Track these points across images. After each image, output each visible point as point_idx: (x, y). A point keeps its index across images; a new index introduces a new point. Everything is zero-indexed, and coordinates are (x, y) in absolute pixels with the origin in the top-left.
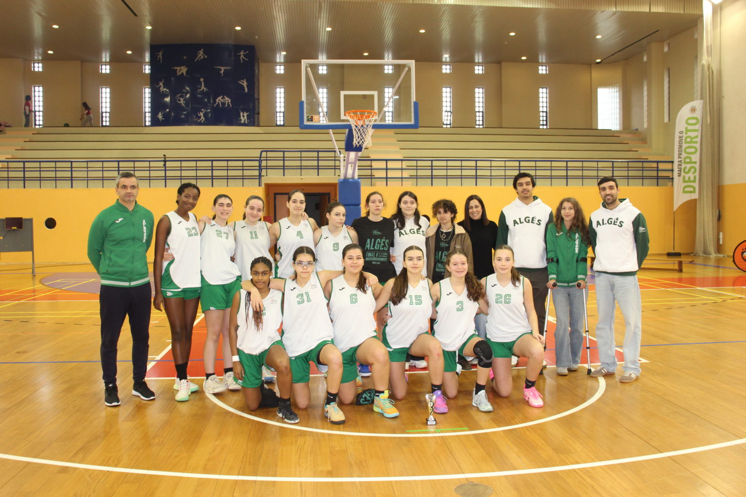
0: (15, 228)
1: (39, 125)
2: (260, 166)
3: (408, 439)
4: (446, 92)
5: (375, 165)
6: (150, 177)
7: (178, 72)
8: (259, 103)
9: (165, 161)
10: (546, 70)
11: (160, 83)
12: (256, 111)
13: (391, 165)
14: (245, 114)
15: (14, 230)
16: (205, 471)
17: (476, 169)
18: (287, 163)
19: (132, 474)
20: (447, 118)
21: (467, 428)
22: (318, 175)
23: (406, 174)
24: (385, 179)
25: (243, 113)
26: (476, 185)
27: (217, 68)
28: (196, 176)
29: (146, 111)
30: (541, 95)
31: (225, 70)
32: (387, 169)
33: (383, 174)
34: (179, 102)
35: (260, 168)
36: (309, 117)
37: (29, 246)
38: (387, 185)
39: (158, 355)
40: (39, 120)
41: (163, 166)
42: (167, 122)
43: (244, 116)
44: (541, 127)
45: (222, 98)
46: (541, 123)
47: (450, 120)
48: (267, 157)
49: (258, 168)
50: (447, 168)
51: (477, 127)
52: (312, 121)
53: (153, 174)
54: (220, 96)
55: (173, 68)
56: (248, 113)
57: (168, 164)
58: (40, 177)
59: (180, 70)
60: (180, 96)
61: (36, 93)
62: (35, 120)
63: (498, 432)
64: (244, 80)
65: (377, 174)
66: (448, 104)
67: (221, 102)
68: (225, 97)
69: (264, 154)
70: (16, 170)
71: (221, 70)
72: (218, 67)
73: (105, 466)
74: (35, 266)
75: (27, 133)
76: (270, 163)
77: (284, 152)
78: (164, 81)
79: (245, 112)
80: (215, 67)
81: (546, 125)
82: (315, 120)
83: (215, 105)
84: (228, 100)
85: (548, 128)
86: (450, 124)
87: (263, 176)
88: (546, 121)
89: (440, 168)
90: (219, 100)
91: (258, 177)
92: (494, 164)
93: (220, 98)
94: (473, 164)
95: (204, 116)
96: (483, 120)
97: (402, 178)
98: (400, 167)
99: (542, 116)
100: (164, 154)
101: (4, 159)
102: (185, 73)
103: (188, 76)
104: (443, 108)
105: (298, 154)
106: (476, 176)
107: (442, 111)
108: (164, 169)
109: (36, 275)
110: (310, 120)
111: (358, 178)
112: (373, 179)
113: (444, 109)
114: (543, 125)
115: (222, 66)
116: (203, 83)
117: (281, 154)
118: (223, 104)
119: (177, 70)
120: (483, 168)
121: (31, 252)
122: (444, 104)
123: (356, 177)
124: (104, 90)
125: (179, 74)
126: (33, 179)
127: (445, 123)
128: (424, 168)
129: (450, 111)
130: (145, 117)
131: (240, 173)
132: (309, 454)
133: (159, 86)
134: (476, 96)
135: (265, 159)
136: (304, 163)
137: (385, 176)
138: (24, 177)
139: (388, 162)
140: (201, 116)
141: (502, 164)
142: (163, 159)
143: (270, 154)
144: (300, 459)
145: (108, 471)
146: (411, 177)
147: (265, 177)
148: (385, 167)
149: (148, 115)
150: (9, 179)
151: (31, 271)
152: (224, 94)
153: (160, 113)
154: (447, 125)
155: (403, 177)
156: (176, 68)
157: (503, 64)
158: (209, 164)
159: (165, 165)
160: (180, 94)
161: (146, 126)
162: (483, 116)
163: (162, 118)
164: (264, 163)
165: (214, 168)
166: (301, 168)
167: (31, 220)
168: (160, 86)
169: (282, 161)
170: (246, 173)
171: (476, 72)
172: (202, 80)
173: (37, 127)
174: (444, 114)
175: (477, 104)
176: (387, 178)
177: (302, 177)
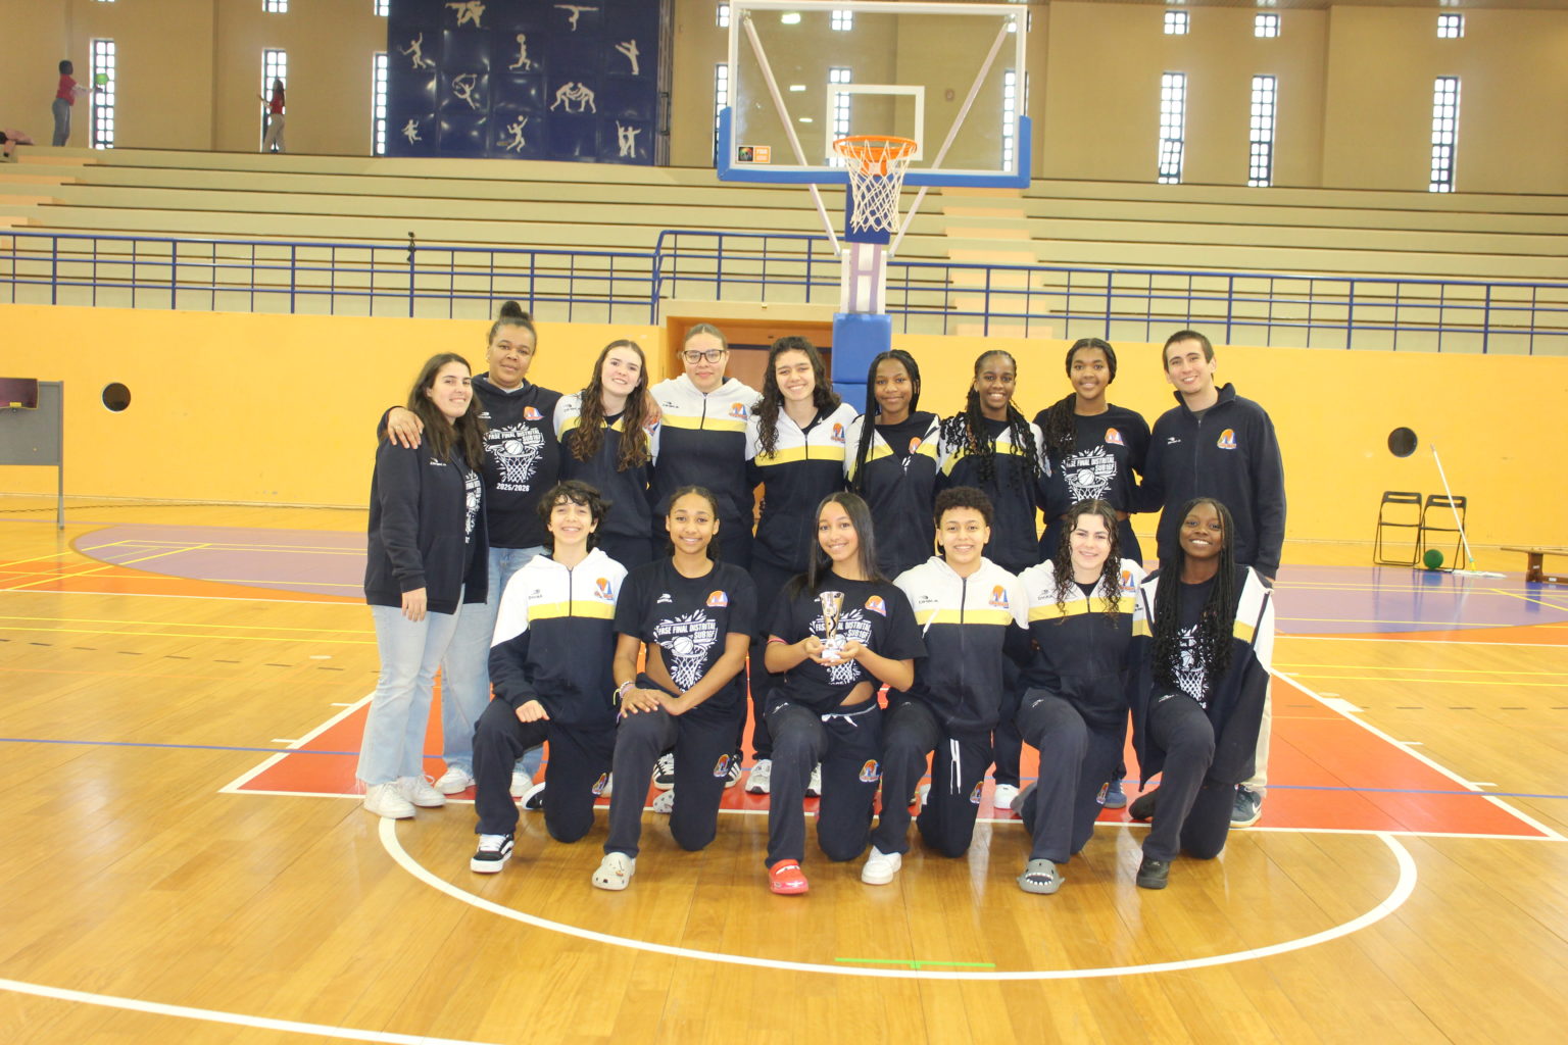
0: (18, 405)
1: (105, 143)
2: (656, 272)
3: (832, 979)
4: (1172, 88)
5: (960, 278)
6: (372, 288)
7: (460, 15)
8: (669, 104)
9: (412, 249)
10: (1459, 27)
11: (413, 43)
12: (661, 124)
13: (999, 280)
14: (631, 133)
15: (17, 409)
16: (308, 1016)
17: (1230, 300)
18: (727, 266)
19: (130, 1012)
20: (1169, 158)
21: (993, 965)
22: (808, 301)
23: (1039, 306)
24: (983, 318)
25: (626, 130)
26: (1228, 342)
27: (559, 9)
28: (491, 292)
29: (379, 116)
30: (1438, 98)
31: (581, 13)
32: (987, 291)
33: (976, 304)
34: (460, 96)
35: (657, 277)
36: (744, 151)
37: (50, 452)
38: (986, 334)
39: (297, 738)
40: (105, 130)
41: (405, 261)
42: (427, 146)
43: (626, 137)
44: (1433, 188)
45: (573, 89)
46: (1435, 176)
47: (1179, 164)
48: (675, 249)
49: (650, 276)
50: (1150, 294)
51: (1252, 183)
52: (751, 159)
53: (381, 281)
54: (567, 83)
55: (447, 5)
56: (638, 132)
57: (419, 257)
58: (95, 278)
59: (467, 10)
60: (465, 81)
61: (98, 58)
62: (95, 130)
63: (1067, 981)
64: (630, 43)
65: (963, 303)
66: (1176, 120)
67: (570, 100)
68: (580, 85)
69: (668, 241)
70: (34, 256)
71: (571, 14)
72: (564, 7)
73: (73, 988)
74: (65, 505)
75: (70, 163)
76: (683, 265)
77: (720, 235)
78: (424, 39)
79: (630, 129)
80: (557, 6)
81: (1449, 182)
82: (758, 158)
83: (552, 108)
84: (586, 95)
85: (1453, 190)
86: (1178, 175)
87: (665, 297)
88: (1450, 170)
89: (1131, 293)
90: (565, 94)
91: (650, 300)
92: (1279, 286)
93: (566, 88)
94: (1223, 284)
95: (523, 135)
96: (1269, 167)
97: (1027, 317)
98: (1024, 287)
99: (1439, 159)
100: (411, 231)
101: (8, 228)
102: (477, 21)
103: (486, 28)
104: (1162, 129)
105: (758, 244)
106: (1229, 317)
107: (1157, 138)
108: (408, 268)
109: (66, 525)
110: (746, 157)
111: (887, 312)
112: (949, 317)
113: (1164, 133)
114: (1439, 182)
115: (576, 5)
116: (523, 47)
117: (713, 242)
118: (575, 104)
119: (457, 11)
120: (1250, 297)
121: (56, 468)
122: (1164, 120)
123: (881, 310)
124: (272, 56)
125: (461, 21)
126: (75, 282)
127: (1164, 171)
128: (1087, 292)
129: (1180, 140)
130: (376, 131)
131: (602, 287)
132: (573, 994)
133: (409, 51)
134: (1254, 100)
135: (672, 252)
136: (773, 268)
137: (983, 311)
138: (54, 276)
139: (992, 271)
140: (515, 135)
141: (1304, 287)
142: (408, 244)
143: (684, 241)
144: (545, 1004)
145: (75, 1003)
146: (1054, 315)
147: (671, 299)
148: (983, 286)
149: (382, 126)
150: (17, 278)
151: (54, 516)
152: (576, 79)
153: (411, 122)
154: (1169, 176)
155: (1030, 313)
156: (455, 6)
157: (1335, 9)
158: (525, 260)
159: (411, 259)
160: (463, 76)
161: (376, 155)
162: (1269, 155)
163: (417, 135)
164: (667, 264)
165: (536, 272)
166: (764, 279)
167: (58, 387)
168: (414, 53)
169: (716, 261)
170: (620, 288)
171: (1259, 33)
172: (521, 39)
173: (100, 147)
174: (1164, 147)
175: (1255, 122)
176: (987, 315)
177: (764, 304)
